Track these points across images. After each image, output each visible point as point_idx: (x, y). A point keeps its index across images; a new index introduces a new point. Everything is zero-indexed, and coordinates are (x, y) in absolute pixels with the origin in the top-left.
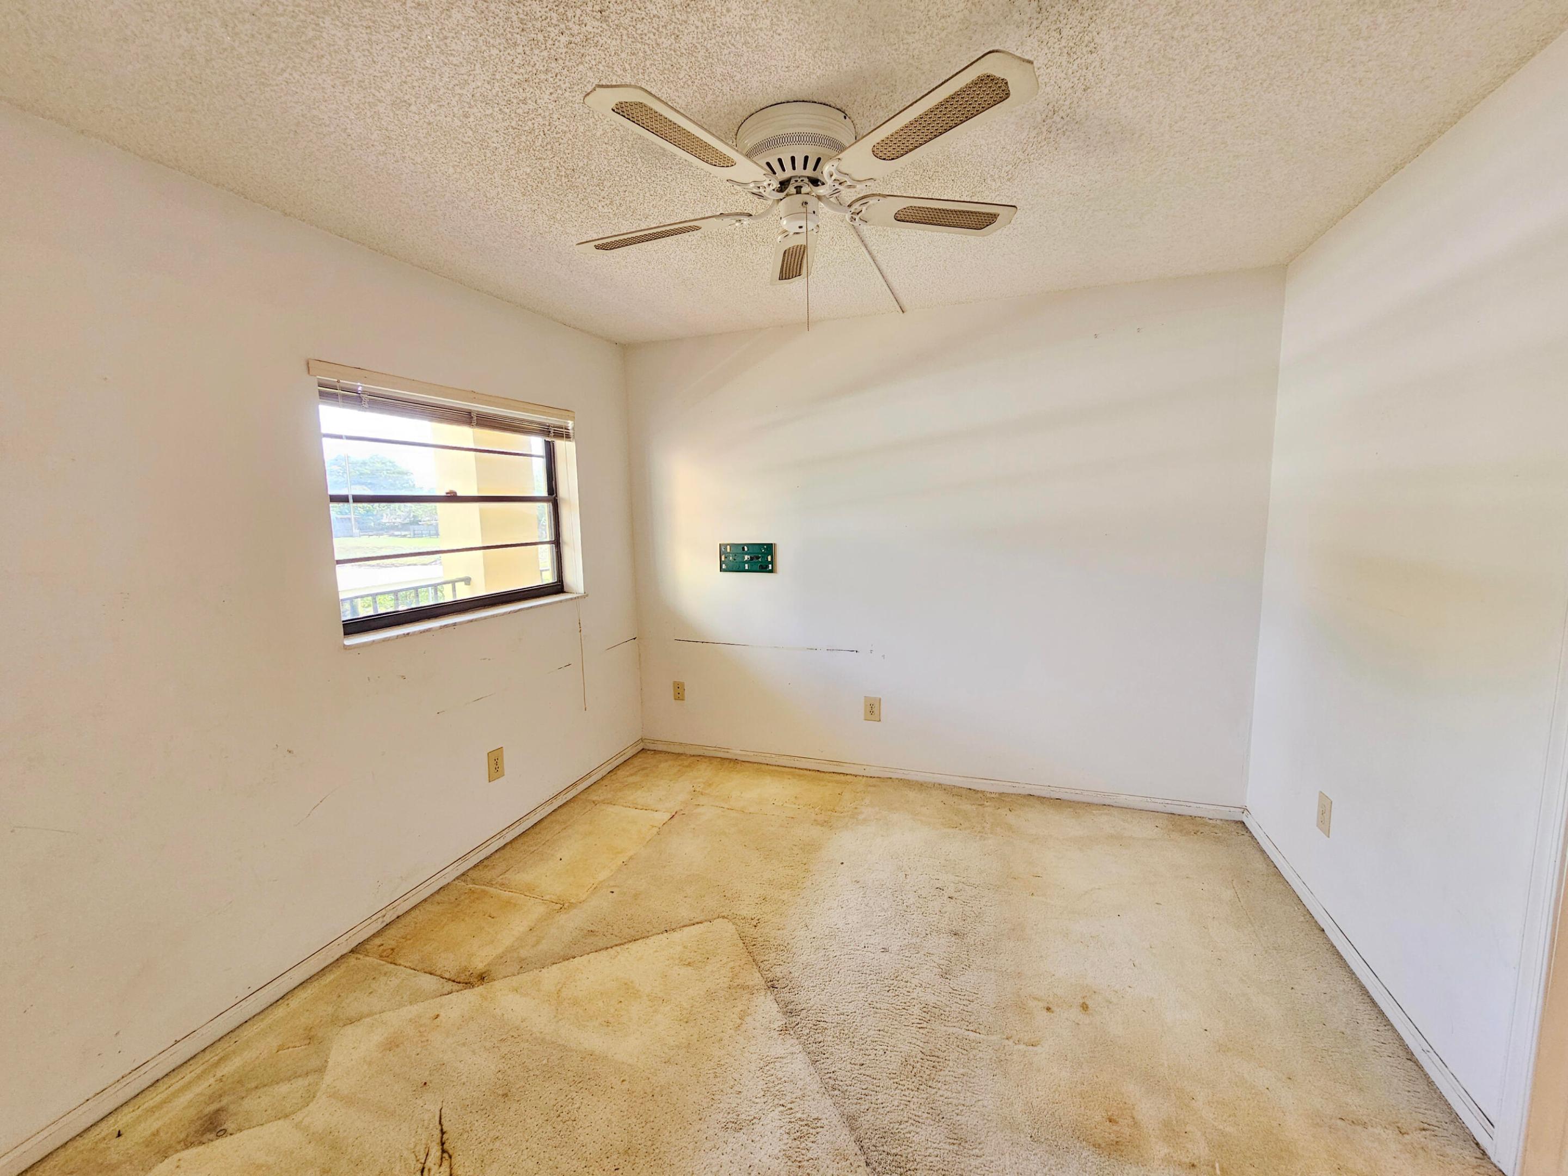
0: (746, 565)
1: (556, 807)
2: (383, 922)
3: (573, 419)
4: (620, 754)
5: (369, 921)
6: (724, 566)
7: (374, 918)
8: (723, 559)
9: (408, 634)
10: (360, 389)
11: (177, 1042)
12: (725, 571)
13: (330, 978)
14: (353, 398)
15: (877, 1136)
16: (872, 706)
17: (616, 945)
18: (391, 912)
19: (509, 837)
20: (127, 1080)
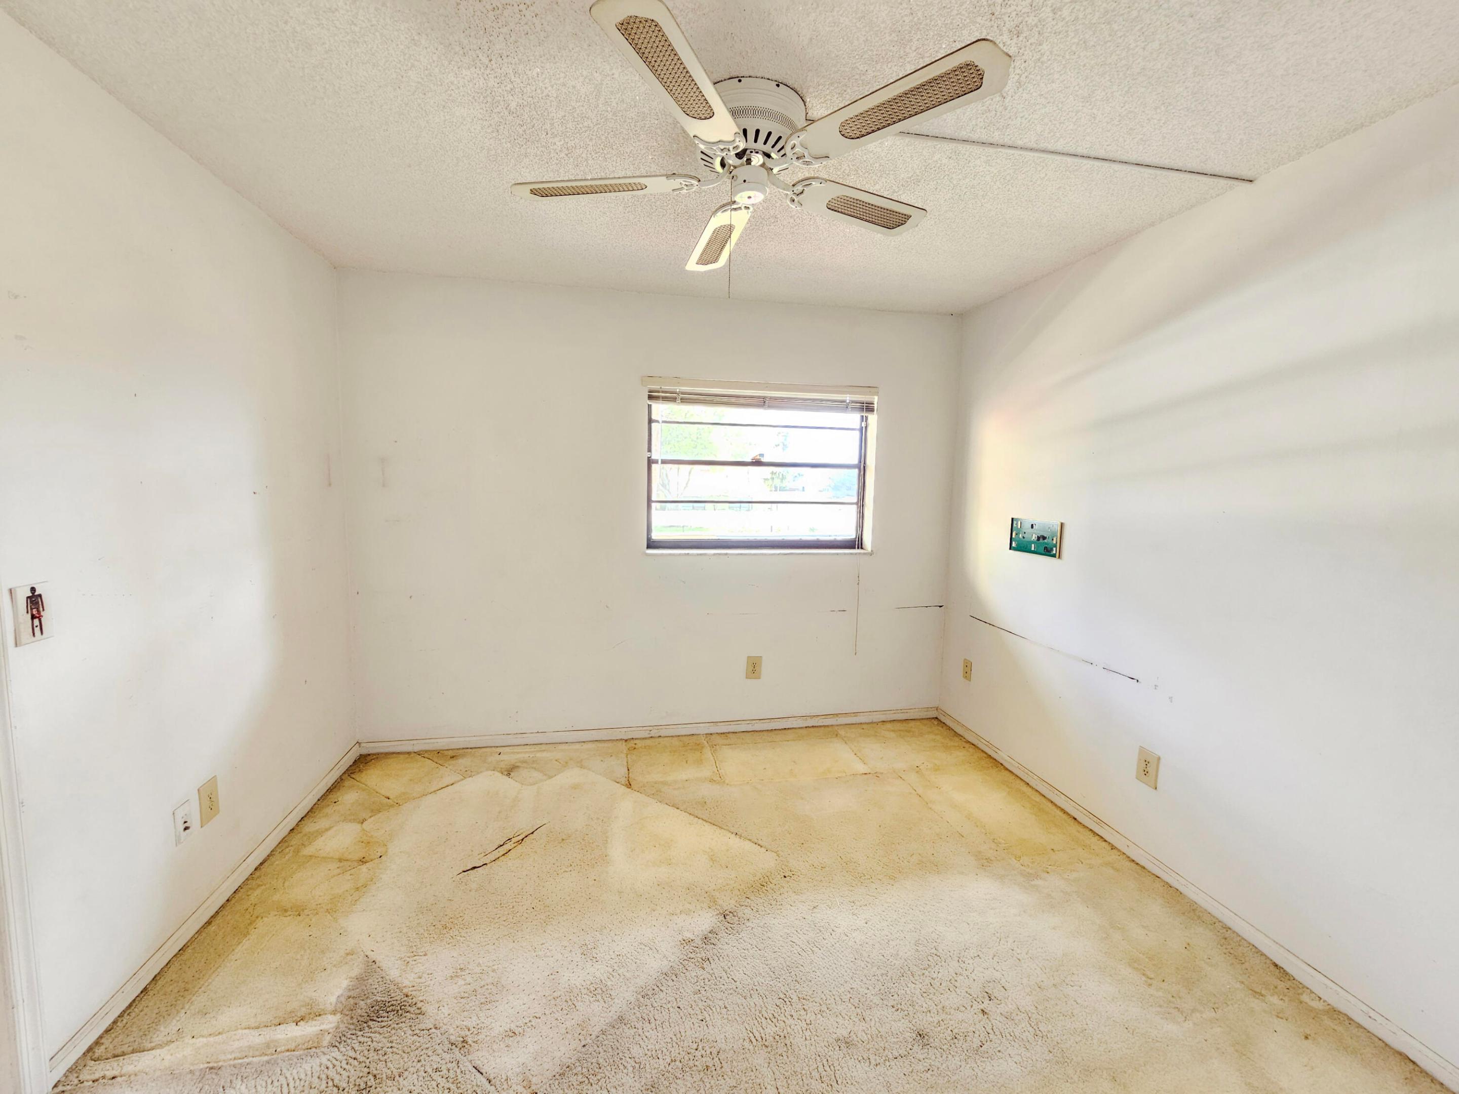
0: (1033, 545)
1: (810, 725)
2: (649, 734)
3: (877, 394)
4: (901, 711)
5: (641, 728)
6: (1014, 545)
7: (645, 728)
8: (1014, 536)
9: (688, 554)
10: (678, 390)
11: (538, 732)
12: (1016, 549)
13: (606, 745)
14: (670, 398)
15: (612, 1044)
16: (1147, 763)
17: (702, 819)
18: (656, 731)
19: (758, 726)
20: (516, 736)
